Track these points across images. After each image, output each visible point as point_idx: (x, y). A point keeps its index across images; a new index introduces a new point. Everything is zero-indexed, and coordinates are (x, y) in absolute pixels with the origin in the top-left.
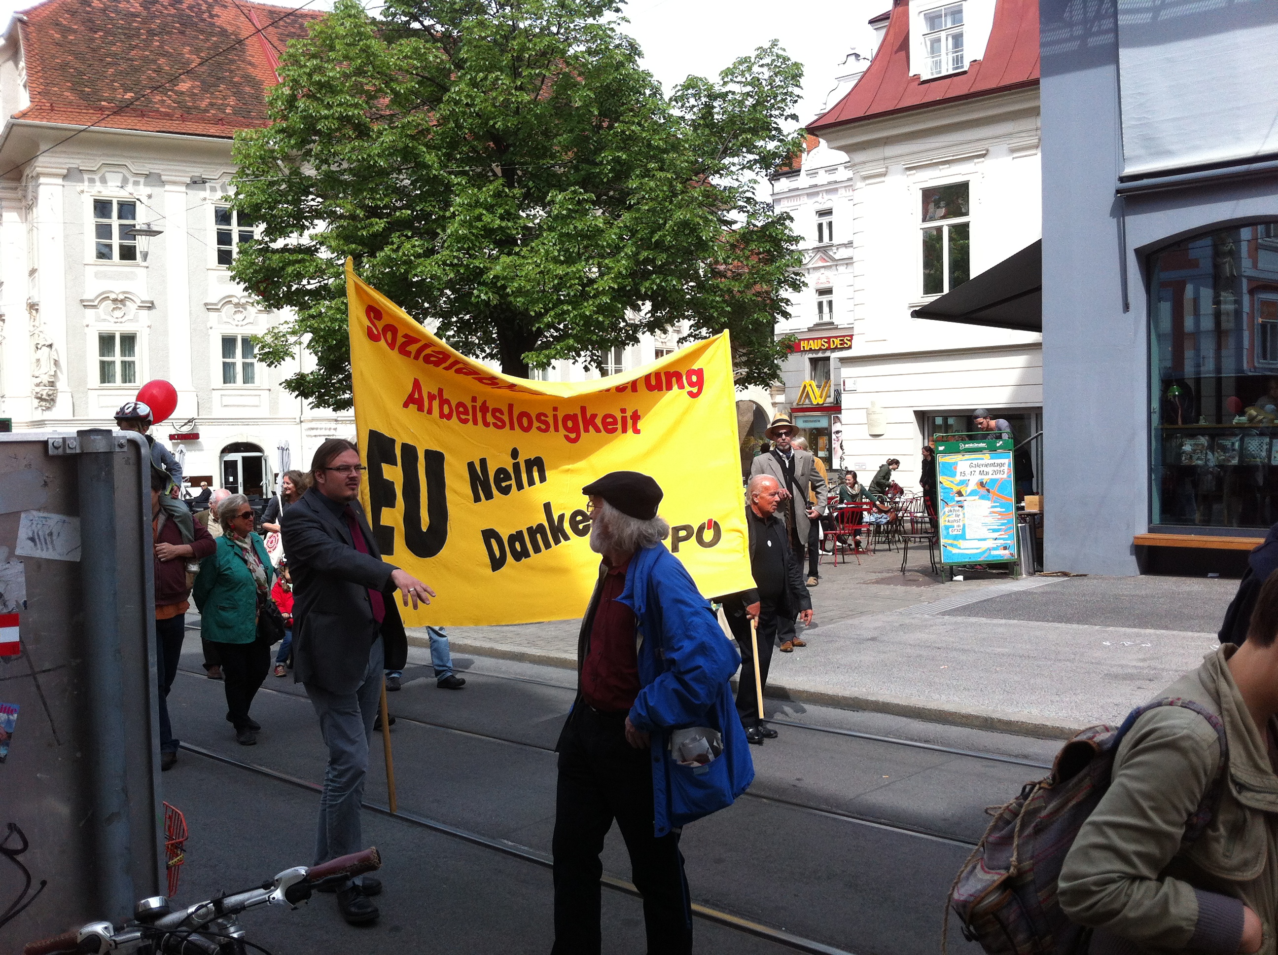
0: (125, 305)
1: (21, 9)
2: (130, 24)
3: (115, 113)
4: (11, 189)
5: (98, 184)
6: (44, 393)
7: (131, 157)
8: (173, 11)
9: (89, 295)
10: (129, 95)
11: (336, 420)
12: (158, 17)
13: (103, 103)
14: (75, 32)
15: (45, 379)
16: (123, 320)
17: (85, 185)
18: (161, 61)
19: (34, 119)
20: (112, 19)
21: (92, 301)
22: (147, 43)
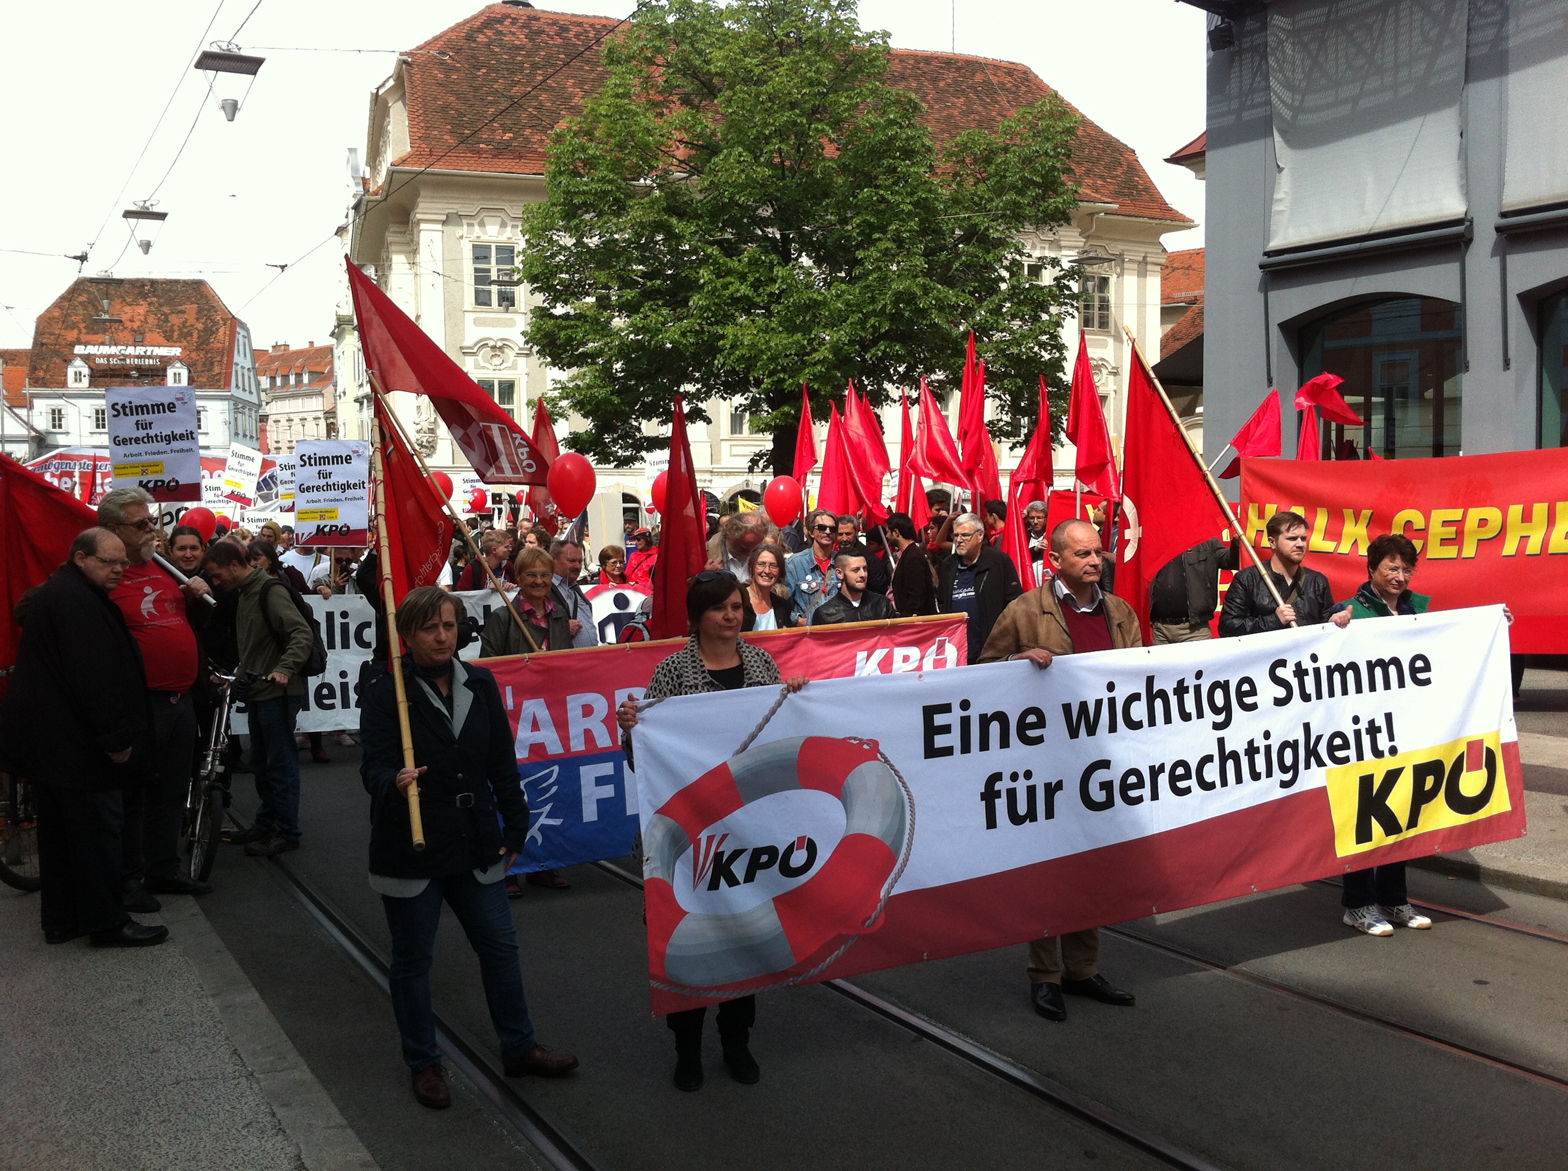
0: (503, 352)
1: (407, 49)
2: (513, 58)
3: (494, 157)
4: (401, 233)
5: (477, 228)
6: (425, 440)
7: (510, 201)
8: (559, 41)
9: (468, 342)
10: (508, 136)
11: (711, 472)
12: (542, 49)
13: (481, 146)
14: (457, 70)
15: (425, 426)
16: (502, 367)
17: (464, 230)
18: (543, 97)
19: (413, 165)
20: (496, 54)
21: (471, 348)
22: (531, 76)
